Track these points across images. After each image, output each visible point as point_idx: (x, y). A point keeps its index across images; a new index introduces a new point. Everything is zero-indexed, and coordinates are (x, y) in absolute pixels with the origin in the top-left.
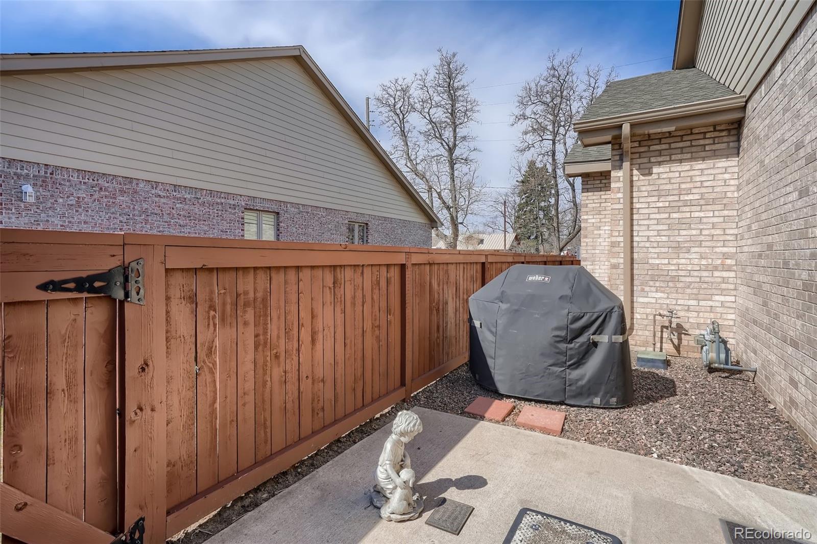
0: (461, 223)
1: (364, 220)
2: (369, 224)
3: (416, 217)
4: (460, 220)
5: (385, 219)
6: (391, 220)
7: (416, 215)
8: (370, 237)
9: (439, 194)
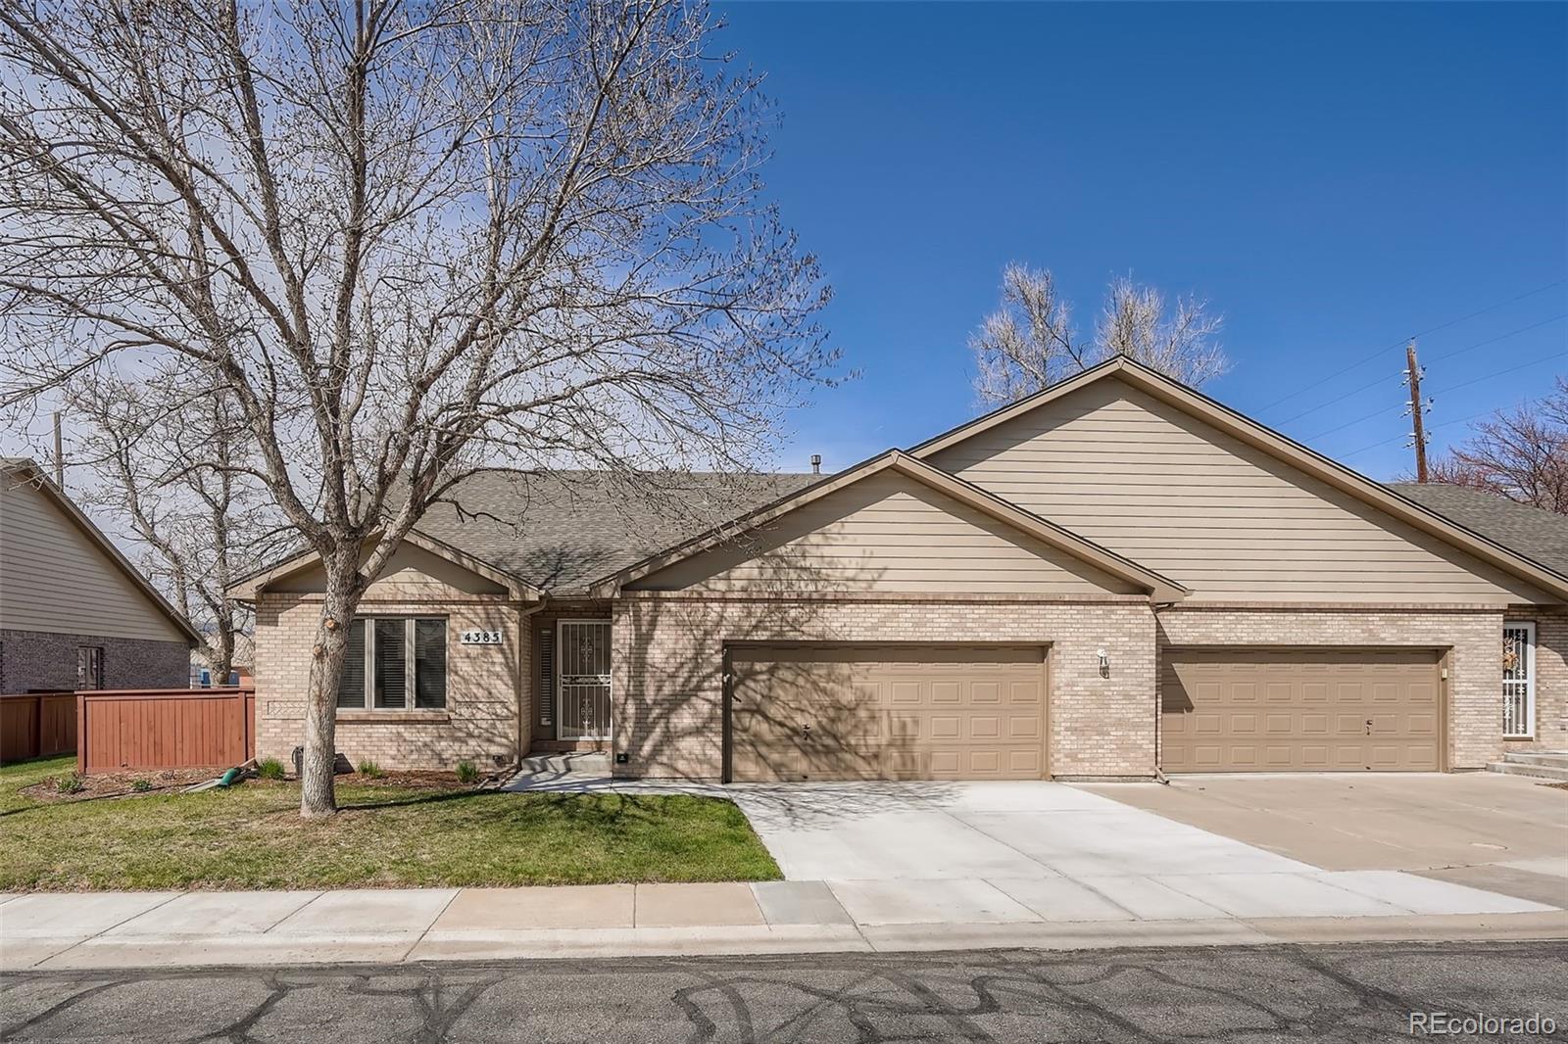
0: (239, 631)
1: (98, 643)
2: (105, 648)
3: (165, 635)
4: (236, 625)
5: (125, 640)
6: (133, 641)
7: (167, 633)
8: (106, 664)
9: (199, 584)
